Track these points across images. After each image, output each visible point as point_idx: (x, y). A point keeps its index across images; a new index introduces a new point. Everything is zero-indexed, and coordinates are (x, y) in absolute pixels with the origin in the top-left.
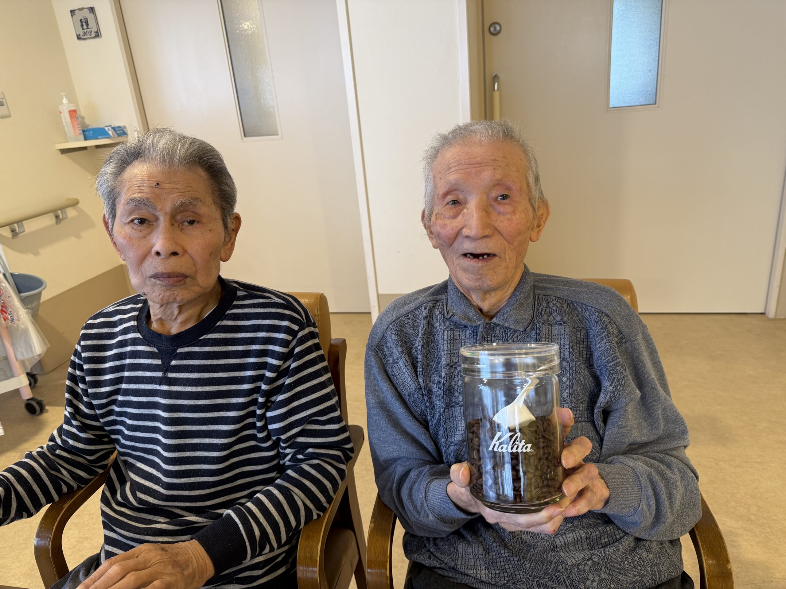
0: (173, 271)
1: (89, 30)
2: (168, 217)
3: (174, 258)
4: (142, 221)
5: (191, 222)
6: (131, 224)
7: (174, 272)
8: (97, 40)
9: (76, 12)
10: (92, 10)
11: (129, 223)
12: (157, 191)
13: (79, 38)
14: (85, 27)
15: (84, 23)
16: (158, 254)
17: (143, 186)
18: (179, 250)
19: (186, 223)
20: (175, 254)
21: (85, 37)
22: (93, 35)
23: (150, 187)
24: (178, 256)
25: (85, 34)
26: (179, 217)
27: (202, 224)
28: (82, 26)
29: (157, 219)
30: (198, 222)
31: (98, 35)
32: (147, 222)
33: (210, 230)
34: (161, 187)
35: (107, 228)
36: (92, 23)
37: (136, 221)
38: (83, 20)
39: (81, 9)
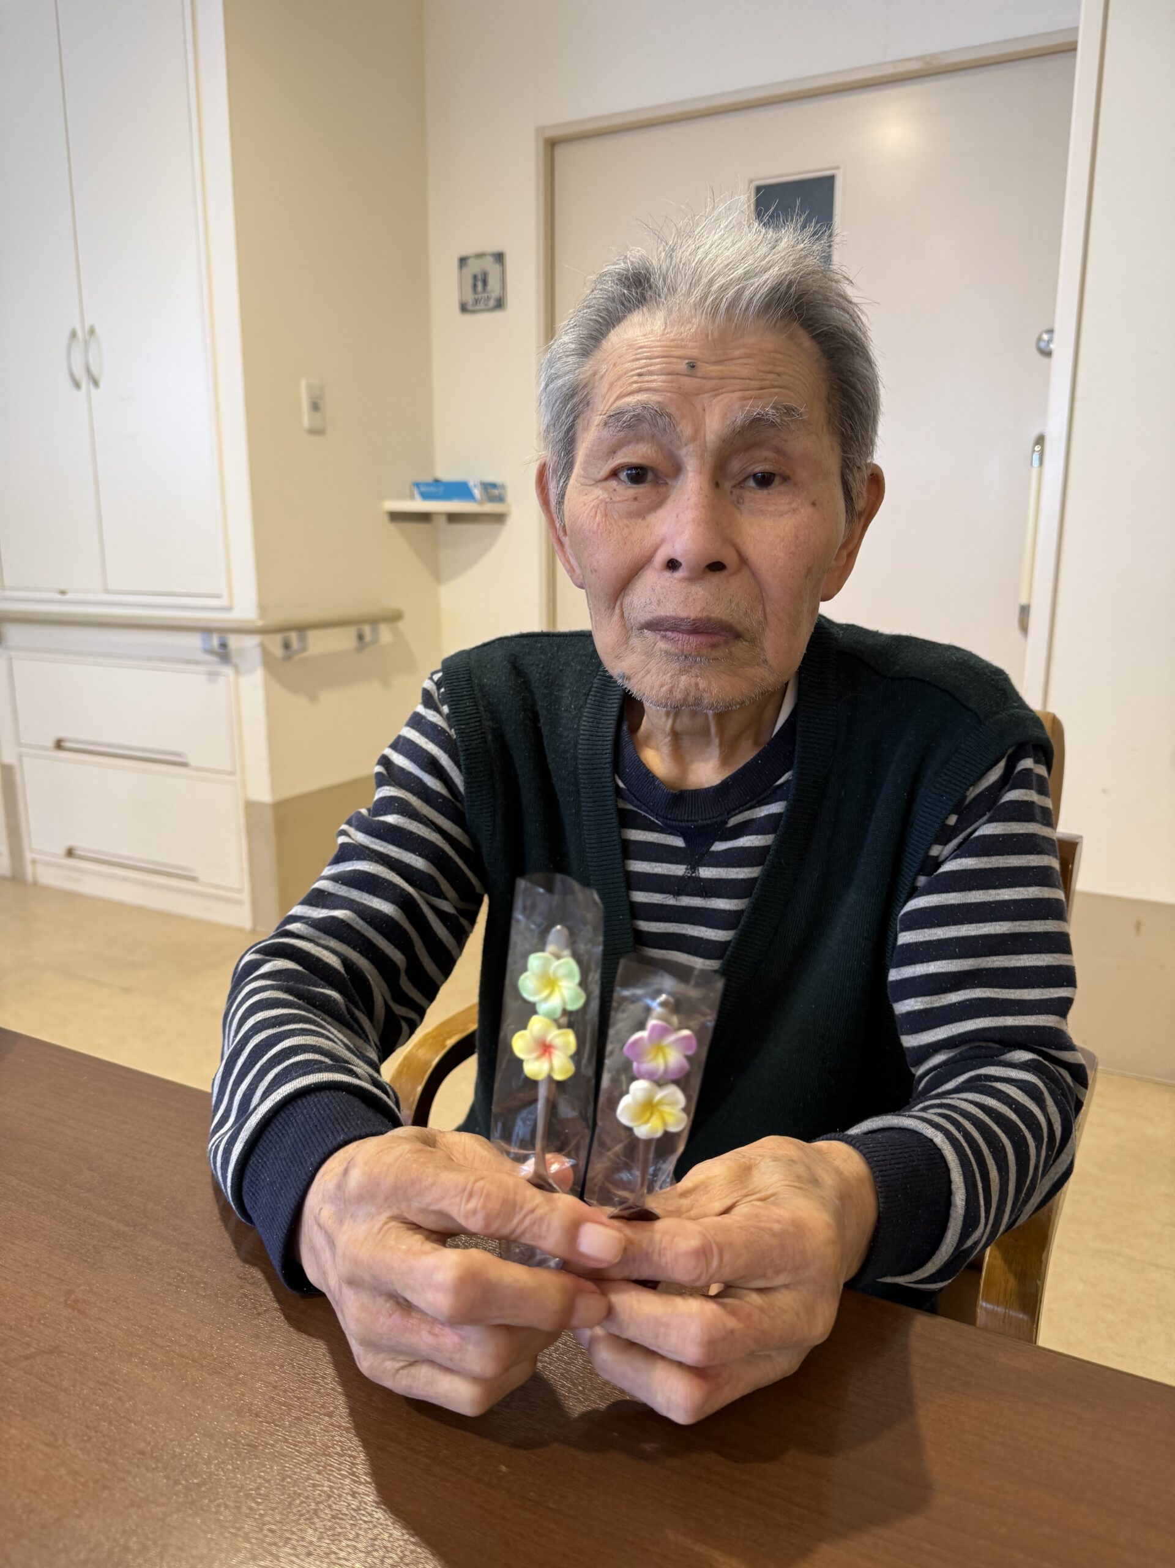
0: (705, 614)
1: (485, 295)
2: (709, 459)
3: (716, 578)
4: (638, 474)
5: (765, 480)
6: (613, 483)
7: (709, 619)
8: (498, 315)
9: (470, 262)
10: (499, 257)
11: (606, 479)
12: (689, 383)
13: (464, 308)
14: (480, 287)
15: (481, 281)
16: (672, 565)
17: (650, 373)
18: (729, 557)
19: (751, 483)
20: (716, 567)
21: (477, 308)
22: (492, 303)
23: (669, 374)
24: (725, 573)
25: (477, 301)
26: (735, 466)
27: (795, 485)
28: (475, 286)
29: (677, 469)
30: (786, 479)
31: (500, 304)
32: (650, 477)
33: (814, 504)
34: (700, 374)
35: (545, 501)
36: (493, 283)
37: (623, 475)
38: (479, 277)
39: (480, 256)
